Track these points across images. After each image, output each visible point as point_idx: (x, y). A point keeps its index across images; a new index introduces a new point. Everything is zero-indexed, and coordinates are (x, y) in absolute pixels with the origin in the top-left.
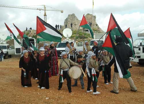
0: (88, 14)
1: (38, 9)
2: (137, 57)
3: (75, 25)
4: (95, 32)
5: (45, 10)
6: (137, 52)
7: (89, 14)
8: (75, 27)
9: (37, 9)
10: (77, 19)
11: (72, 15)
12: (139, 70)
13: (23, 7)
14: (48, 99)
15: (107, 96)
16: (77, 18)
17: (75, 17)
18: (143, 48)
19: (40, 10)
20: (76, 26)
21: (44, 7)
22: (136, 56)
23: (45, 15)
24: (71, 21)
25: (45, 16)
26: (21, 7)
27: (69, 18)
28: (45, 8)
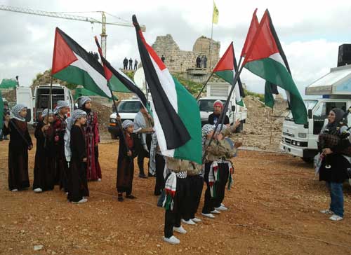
0: (203, 37)
1: (87, 20)
2: (298, 144)
3: (171, 61)
4: (216, 79)
5: (104, 24)
6: (301, 132)
7: (206, 38)
8: (170, 65)
9: (85, 19)
10: (177, 49)
11: (165, 38)
12: (302, 177)
13: (54, 14)
14: (40, 250)
15: (199, 248)
16: (175, 45)
17: (172, 42)
18: (314, 122)
19: (92, 23)
20: (174, 63)
21: (103, 15)
22: (296, 142)
23: (104, 35)
24: (163, 51)
25: (104, 38)
26: (49, 14)
27: (158, 44)
28: (104, 17)
